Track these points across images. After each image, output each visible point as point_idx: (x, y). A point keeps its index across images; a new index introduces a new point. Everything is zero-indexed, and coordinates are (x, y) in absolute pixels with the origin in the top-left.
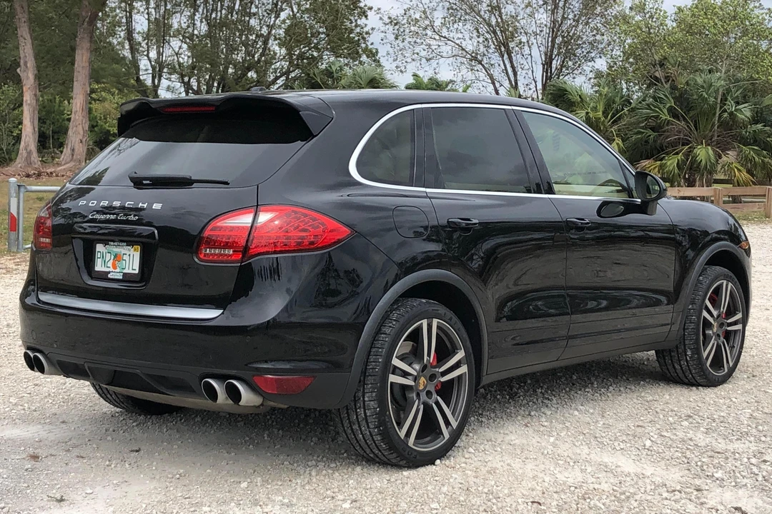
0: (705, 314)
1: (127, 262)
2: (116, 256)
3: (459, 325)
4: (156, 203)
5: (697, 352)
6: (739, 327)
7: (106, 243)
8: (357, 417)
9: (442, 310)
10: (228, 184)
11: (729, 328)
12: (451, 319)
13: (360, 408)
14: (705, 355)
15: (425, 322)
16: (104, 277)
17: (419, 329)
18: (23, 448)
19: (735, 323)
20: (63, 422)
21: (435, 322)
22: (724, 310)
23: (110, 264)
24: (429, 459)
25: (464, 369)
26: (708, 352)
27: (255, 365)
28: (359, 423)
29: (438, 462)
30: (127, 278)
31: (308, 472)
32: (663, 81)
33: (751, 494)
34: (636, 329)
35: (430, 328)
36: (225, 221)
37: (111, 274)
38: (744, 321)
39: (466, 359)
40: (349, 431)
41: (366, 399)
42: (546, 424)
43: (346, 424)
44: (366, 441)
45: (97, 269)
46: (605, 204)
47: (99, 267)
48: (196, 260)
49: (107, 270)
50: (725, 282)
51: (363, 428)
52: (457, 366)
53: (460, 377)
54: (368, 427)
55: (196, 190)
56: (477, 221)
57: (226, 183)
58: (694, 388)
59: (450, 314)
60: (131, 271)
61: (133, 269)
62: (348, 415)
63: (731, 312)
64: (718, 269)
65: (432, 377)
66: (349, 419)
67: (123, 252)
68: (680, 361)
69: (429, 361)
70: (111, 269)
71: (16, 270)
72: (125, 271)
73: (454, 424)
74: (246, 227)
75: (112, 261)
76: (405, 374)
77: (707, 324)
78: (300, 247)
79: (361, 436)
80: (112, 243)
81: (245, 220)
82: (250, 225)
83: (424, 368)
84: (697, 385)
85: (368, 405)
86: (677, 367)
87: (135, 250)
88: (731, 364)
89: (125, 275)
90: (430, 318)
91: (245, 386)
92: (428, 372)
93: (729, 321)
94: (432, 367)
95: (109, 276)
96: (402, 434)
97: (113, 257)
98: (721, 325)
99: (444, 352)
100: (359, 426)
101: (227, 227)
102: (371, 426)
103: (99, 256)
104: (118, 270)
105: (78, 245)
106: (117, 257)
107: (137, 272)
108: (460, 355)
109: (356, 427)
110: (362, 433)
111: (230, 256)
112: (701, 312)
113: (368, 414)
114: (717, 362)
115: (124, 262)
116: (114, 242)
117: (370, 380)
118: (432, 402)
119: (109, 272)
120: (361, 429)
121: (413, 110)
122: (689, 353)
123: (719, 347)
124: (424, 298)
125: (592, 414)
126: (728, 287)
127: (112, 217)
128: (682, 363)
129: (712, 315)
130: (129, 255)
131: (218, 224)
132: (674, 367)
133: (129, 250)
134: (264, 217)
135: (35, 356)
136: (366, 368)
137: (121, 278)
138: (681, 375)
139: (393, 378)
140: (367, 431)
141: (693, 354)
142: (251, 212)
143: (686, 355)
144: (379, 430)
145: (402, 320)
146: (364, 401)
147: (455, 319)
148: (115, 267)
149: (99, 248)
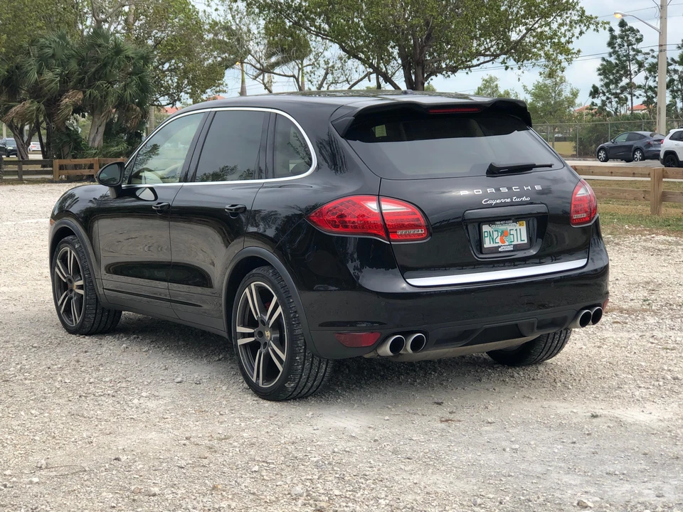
1: (515, 236)
7: (491, 223)
10: (552, 167)
16: (495, 251)
23: (498, 240)
30: (517, 248)
36: (578, 193)
37: (501, 248)
45: (485, 246)
47: (487, 244)
48: (572, 226)
49: (497, 245)
57: (550, 166)
60: (520, 242)
67: (509, 228)
70: (500, 244)
72: (513, 243)
75: (499, 237)
80: (499, 223)
87: (520, 225)
89: (514, 246)
95: (500, 250)
97: (500, 234)
103: (486, 235)
104: (507, 243)
106: (504, 234)
107: (526, 242)
111: (585, 218)
115: (512, 236)
116: (501, 221)
119: (499, 247)
130: (516, 230)
131: (576, 196)
133: (515, 226)
137: (512, 249)
148: (503, 241)
149: (485, 228)
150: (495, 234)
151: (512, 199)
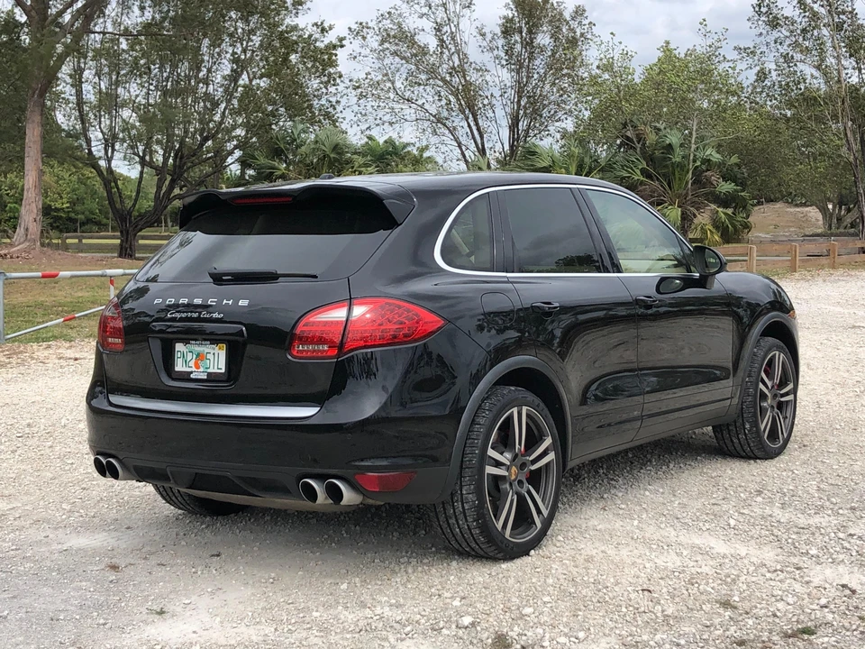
0: (761, 386)
1: (212, 360)
2: (198, 355)
3: (546, 411)
4: (242, 300)
5: (756, 425)
6: (791, 397)
7: (186, 342)
8: (454, 511)
9: (531, 397)
10: (317, 277)
11: (782, 399)
12: (538, 406)
13: (457, 501)
14: (762, 428)
15: (515, 410)
16: (186, 377)
17: (510, 418)
18: (98, 559)
19: (787, 394)
20: (128, 528)
21: (524, 409)
22: (777, 381)
23: (192, 364)
24: (524, 550)
25: (551, 456)
26: (765, 425)
27: (357, 463)
28: (456, 517)
29: (532, 552)
30: (212, 378)
31: (403, 570)
32: (635, 140)
33: (851, 570)
34: (700, 405)
35: (520, 416)
36: (319, 316)
37: (194, 374)
38: (794, 391)
39: (553, 447)
40: (445, 526)
41: (464, 492)
42: (623, 506)
43: (442, 518)
44: (463, 535)
45: (177, 369)
46: (663, 280)
47: (180, 367)
48: (290, 357)
49: (189, 370)
50: (777, 353)
51: (461, 522)
52: (545, 453)
53: (547, 465)
54: (466, 520)
55: (281, 284)
56: (557, 305)
57: (315, 277)
58: (752, 462)
59: (537, 401)
60: (216, 371)
61: (218, 369)
62: (445, 509)
63: (783, 384)
64: (771, 340)
65: (523, 466)
66: (445, 513)
67: (207, 351)
68: (738, 435)
69: (520, 450)
70: (194, 369)
71: (9, 363)
72: (209, 371)
73: (545, 513)
74: (342, 321)
75: (194, 360)
76: (498, 464)
77: (763, 397)
78: (394, 340)
79: (458, 530)
80: (194, 342)
81: (339, 314)
82: (345, 319)
83: (515, 457)
84: (755, 458)
85: (466, 498)
86: (735, 441)
87: (220, 348)
88: (785, 435)
89: (209, 374)
90: (520, 406)
91: (347, 485)
92: (519, 461)
93: (782, 392)
94: (522, 455)
95: (192, 376)
96: (499, 526)
97: (195, 356)
98: (775, 396)
99: (533, 440)
100: (457, 521)
101: (319, 322)
102: (470, 519)
103: (179, 356)
104: (201, 370)
105: (156, 346)
106: (200, 357)
107: (223, 371)
108: (548, 441)
109: (452, 521)
110: (459, 527)
111: (326, 351)
112: (757, 385)
113: (466, 508)
114: (773, 435)
115: (208, 361)
116: (196, 340)
117: (467, 472)
118: (524, 491)
119: (192, 372)
120: (458, 523)
121: (488, 193)
122: (747, 426)
123: (774, 418)
124: (512, 386)
125: (663, 493)
126: (780, 357)
127: (195, 315)
128: (740, 436)
129: (767, 387)
130: (214, 354)
131: (311, 319)
132: (732, 441)
133: (214, 349)
134: (358, 311)
135: (108, 462)
136: (462, 461)
137: (206, 377)
138: (739, 448)
139: (490, 470)
140: (465, 524)
141: (751, 427)
142: (344, 306)
143: (745, 428)
144: (478, 523)
145: (495, 410)
146: (462, 494)
147: (542, 405)
148: (197, 367)
149: (179, 347)
151: (199, 314)
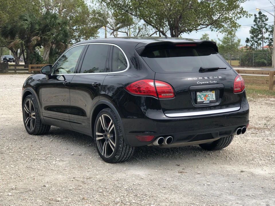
7: (201, 92)
23: (203, 99)
30: (211, 102)
47: (199, 100)
48: (234, 93)
49: (203, 101)
60: (212, 100)
61: (213, 99)
67: (208, 94)
70: (204, 100)
72: (210, 100)
75: (204, 97)
80: (204, 91)
87: (213, 92)
95: (204, 102)
97: (204, 96)
103: (198, 97)
104: (207, 100)
106: (206, 96)
107: (215, 99)
115: (209, 97)
119: (204, 101)
131: (236, 81)
133: (211, 93)
137: (209, 102)
148: (205, 99)
149: (198, 94)
150: (202, 96)
151: (209, 82)
